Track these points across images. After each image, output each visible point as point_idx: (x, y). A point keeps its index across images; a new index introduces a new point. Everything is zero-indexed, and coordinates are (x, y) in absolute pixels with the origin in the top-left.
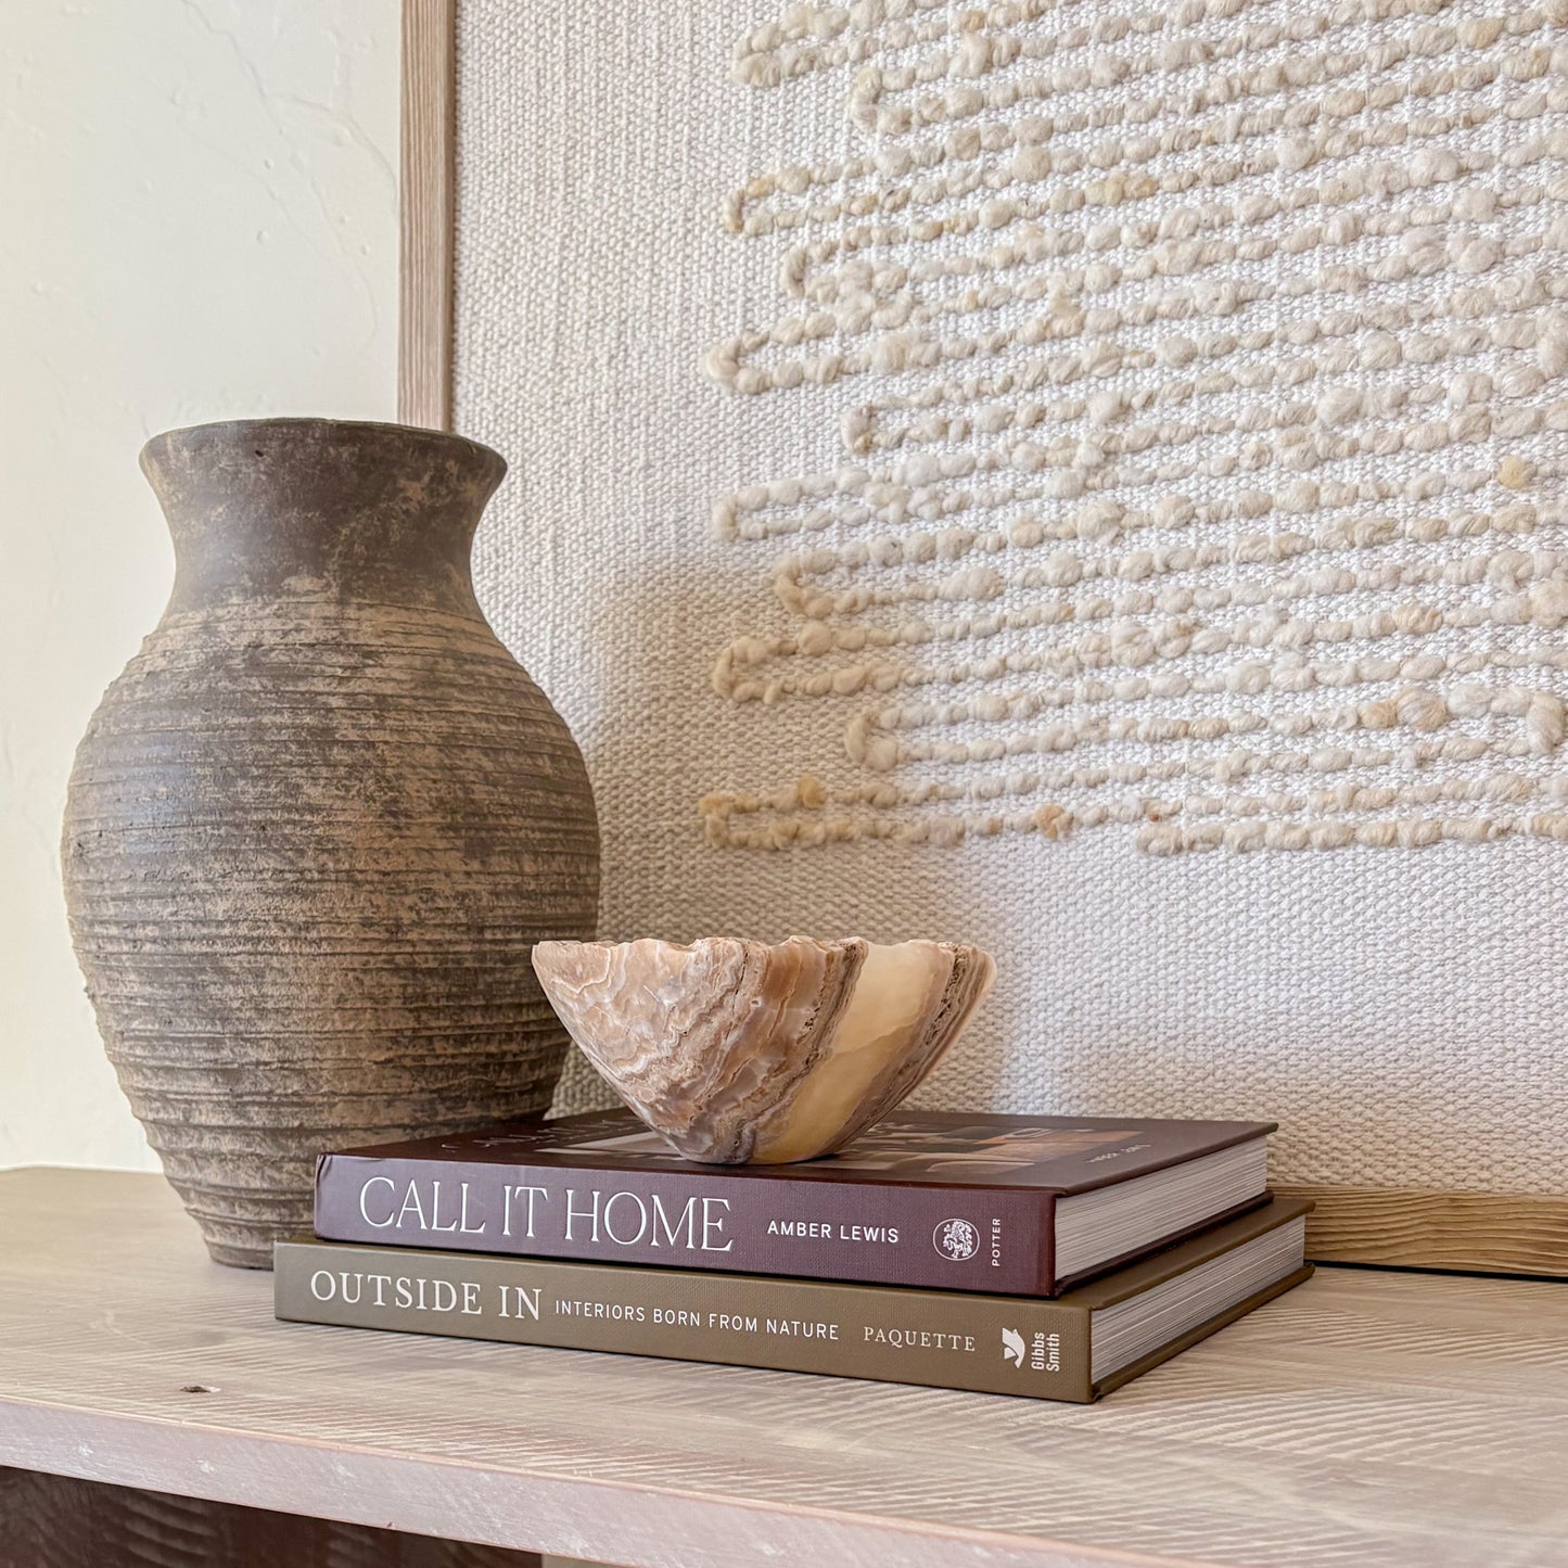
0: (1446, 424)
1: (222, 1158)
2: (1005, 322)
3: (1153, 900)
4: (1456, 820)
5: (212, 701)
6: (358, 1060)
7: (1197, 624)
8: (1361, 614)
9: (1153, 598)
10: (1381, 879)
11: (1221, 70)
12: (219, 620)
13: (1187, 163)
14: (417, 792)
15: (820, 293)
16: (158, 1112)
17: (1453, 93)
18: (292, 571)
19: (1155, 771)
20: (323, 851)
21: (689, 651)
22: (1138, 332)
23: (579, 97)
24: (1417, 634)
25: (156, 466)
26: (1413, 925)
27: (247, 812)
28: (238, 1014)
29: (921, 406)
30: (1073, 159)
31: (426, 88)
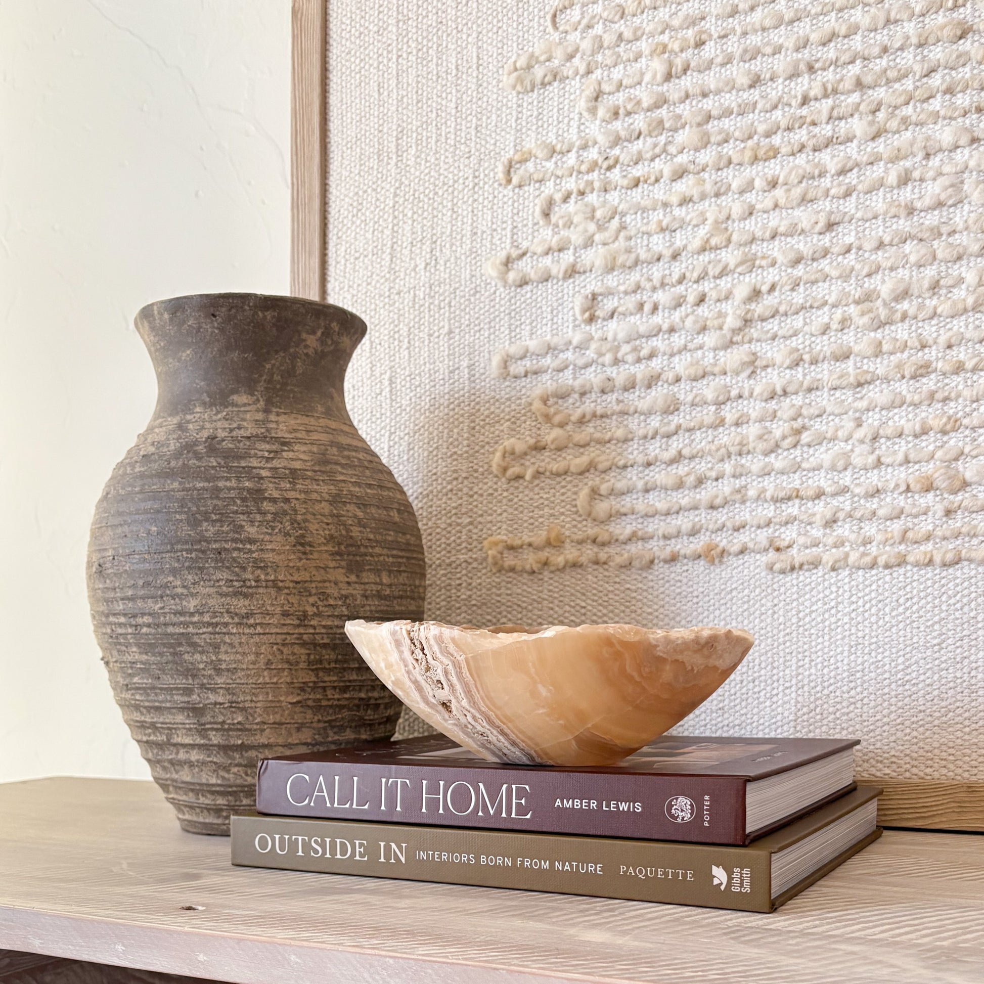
0: (964, 300)
1: (191, 765)
2: (679, 240)
3: (776, 601)
4: (970, 550)
5: (185, 472)
6: (279, 701)
7: (804, 428)
8: (908, 420)
9: (775, 412)
10: (922, 587)
11: (819, 78)
12: (188, 422)
13: (797, 137)
14: (317, 531)
15: (561, 223)
16: (149, 735)
17: (968, 92)
18: (234, 391)
19: (777, 520)
20: (258, 568)
21: (477, 448)
22: (765, 244)
23: (405, 100)
24: (944, 432)
25: (146, 324)
26: (943, 615)
27: (208, 542)
28: (203, 672)
29: (626, 293)
30: (723, 135)
31: (307, 94)
